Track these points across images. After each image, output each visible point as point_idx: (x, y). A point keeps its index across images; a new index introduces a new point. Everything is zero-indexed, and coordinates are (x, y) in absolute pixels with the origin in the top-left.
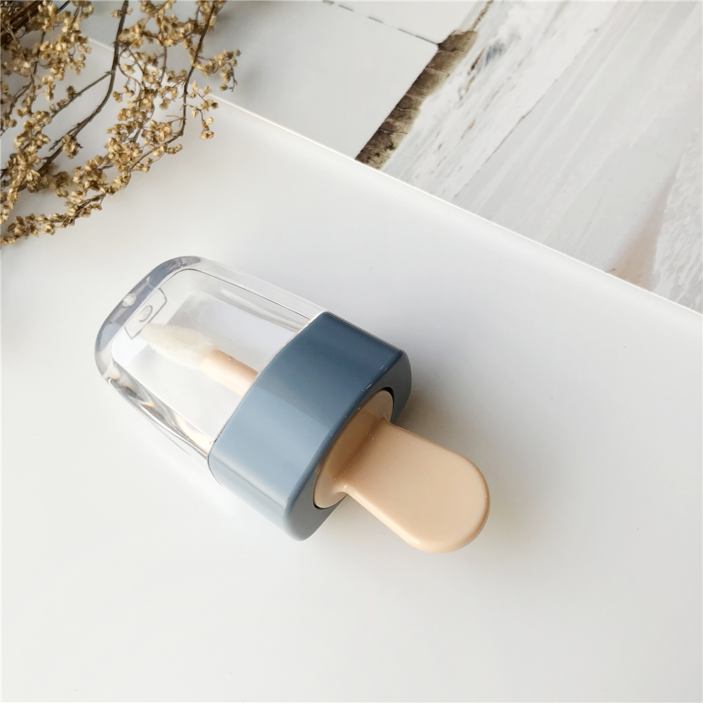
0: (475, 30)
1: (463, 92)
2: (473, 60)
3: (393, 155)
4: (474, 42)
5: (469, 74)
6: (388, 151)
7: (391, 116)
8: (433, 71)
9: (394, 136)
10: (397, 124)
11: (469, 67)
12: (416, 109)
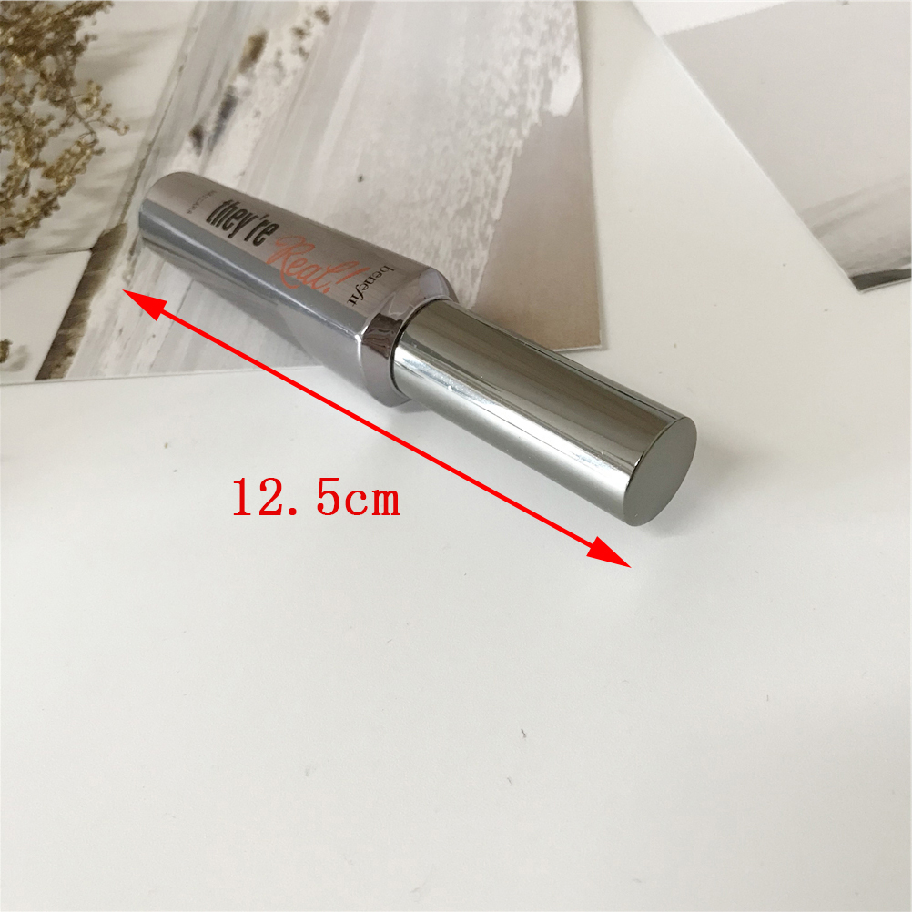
1: (129, 277)
2: (129, 247)
3: (75, 360)
4: (126, 232)
5: (129, 259)
6: (69, 358)
7: (63, 326)
8: (93, 273)
9: (70, 344)
10: (70, 331)
11: (127, 255)
12: (86, 311)
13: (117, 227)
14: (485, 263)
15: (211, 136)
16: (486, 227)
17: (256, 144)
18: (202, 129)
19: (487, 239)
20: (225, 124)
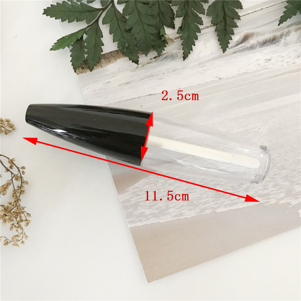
0: (175, 40)
12: (116, 59)
13: (171, 39)
14: (188, 217)
15: (246, 47)
16: (210, 208)
17: (244, 73)
18: (250, 39)
19: (203, 212)
20: (256, 48)
